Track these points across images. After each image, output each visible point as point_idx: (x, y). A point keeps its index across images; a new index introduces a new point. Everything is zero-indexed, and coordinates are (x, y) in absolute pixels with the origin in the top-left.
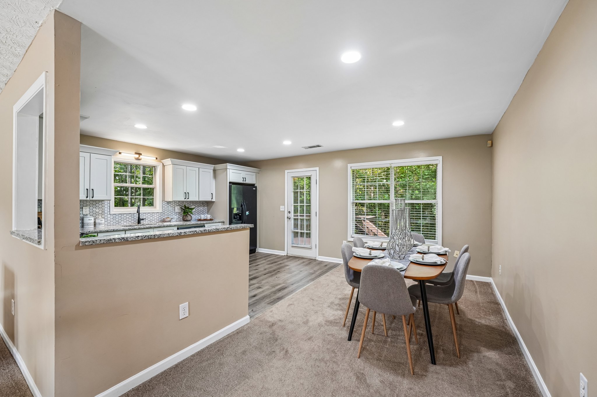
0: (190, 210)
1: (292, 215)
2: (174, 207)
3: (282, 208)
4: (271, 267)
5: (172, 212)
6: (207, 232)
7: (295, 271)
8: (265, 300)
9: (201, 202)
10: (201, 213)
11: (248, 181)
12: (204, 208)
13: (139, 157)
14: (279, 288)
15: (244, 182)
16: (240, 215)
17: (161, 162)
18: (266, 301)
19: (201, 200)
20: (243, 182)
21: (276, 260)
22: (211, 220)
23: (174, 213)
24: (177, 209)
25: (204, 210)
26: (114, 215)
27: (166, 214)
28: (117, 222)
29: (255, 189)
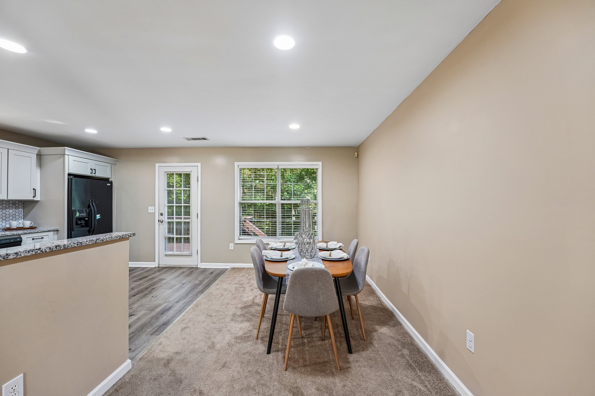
1: (165, 218)
3: (151, 209)
4: (140, 285)
6: (62, 249)
7: (176, 285)
8: (145, 331)
9: (11, 202)
10: (11, 218)
11: (99, 174)
12: (17, 211)
14: (161, 310)
15: (93, 175)
16: (87, 219)
18: (147, 332)
19: (10, 198)
20: (91, 174)
21: (145, 275)
22: (31, 228)
25: (17, 214)
29: (110, 185)
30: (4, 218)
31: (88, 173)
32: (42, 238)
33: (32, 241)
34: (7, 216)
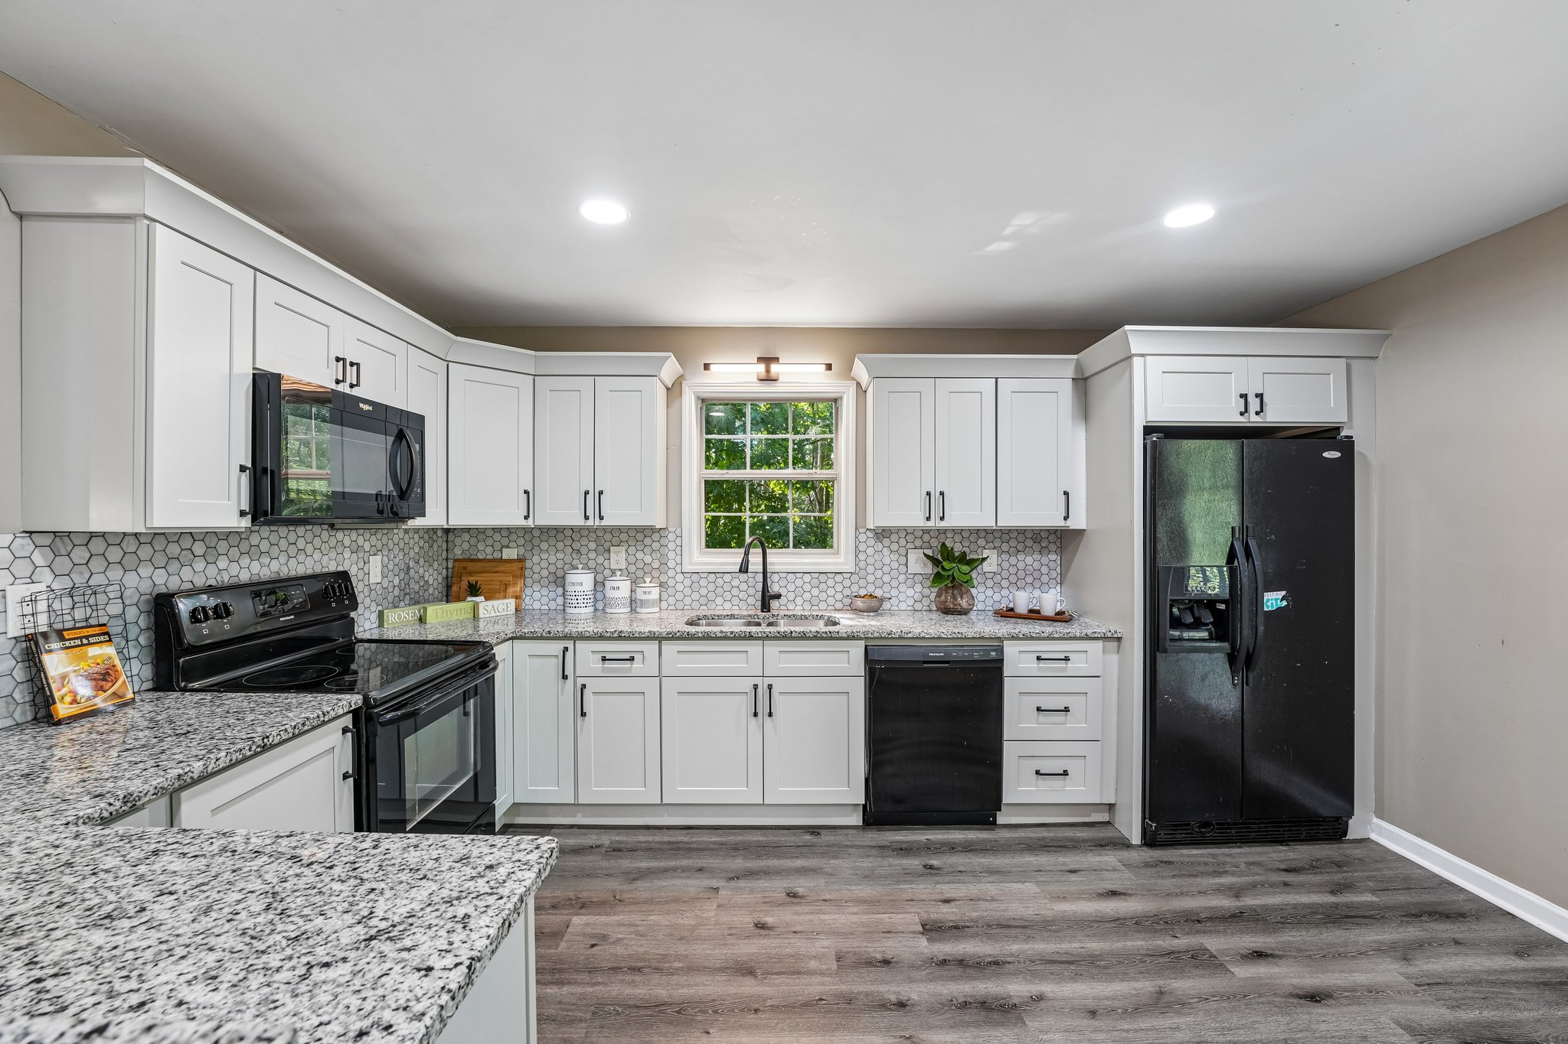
0: (965, 568)
2: (903, 551)
5: (894, 573)
9: (1029, 535)
10: (1029, 579)
11: (1283, 415)
12: (1045, 560)
13: (768, 371)
15: (1254, 420)
17: (853, 379)
19: (1005, 522)
20: (1242, 419)
22: (1060, 617)
23: (902, 578)
24: (917, 563)
25: (1044, 570)
26: (695, 577)
27: (871, 578)
28: (703, 601)
29: (1338, 455)
30: (1013, 579)
31: (1228, 414)
32: (1067, 659)
33: (1035, 664)
34: (1021, 574)
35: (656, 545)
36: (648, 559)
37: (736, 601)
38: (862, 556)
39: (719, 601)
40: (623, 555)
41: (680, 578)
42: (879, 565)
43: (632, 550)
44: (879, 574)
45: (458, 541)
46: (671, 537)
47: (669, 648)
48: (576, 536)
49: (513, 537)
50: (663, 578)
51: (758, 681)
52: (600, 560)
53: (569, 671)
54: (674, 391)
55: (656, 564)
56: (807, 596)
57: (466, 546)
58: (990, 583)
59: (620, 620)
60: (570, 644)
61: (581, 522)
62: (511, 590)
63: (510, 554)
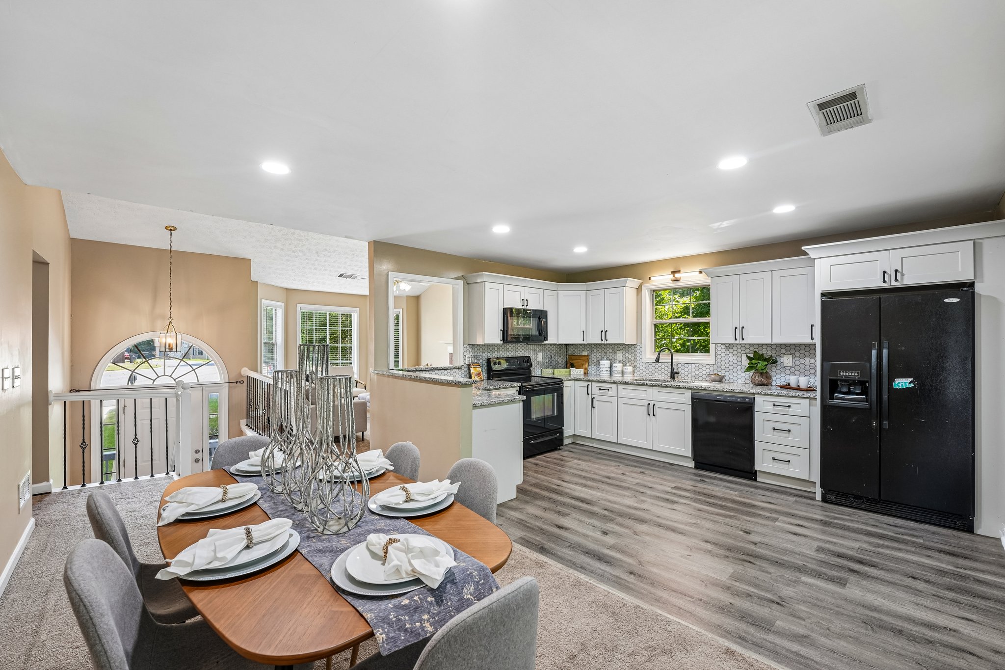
2: (739, 355)
5: (735, 365)
16: (867, 385)
23: (739, 368)
26: (647, 364)
27: (723, 367)
28: (650, 374)
29: (960, 299)
31: (874, 283)
32: (789, 406)
33: (772, 407)
34: (807, 368)
35: (633, 351)
36: (630, 356)
37: (663, 375)
38: (719, 357)
39: (657, 374)
40: (621, 354)
41: (641, 364)
42: (727, 361)
43: (624, 353)
44: (727, 365)
45: (570, 349)
46: (638, 347)
47: (620, 387)
48: (605, 347)
49: (586, 347)
50: (635, 364)
51: (650, 402)
52: (613, 356)
53: (589, 392)
54: (639, 289)
55: (633, 358)
56: (693, 374)
57: (572, 350)
58: (788, 372)
59: (617, 377)
60: (590, 383)
61: (600, 342)
62: (584, 366)
63: (584, 353)
